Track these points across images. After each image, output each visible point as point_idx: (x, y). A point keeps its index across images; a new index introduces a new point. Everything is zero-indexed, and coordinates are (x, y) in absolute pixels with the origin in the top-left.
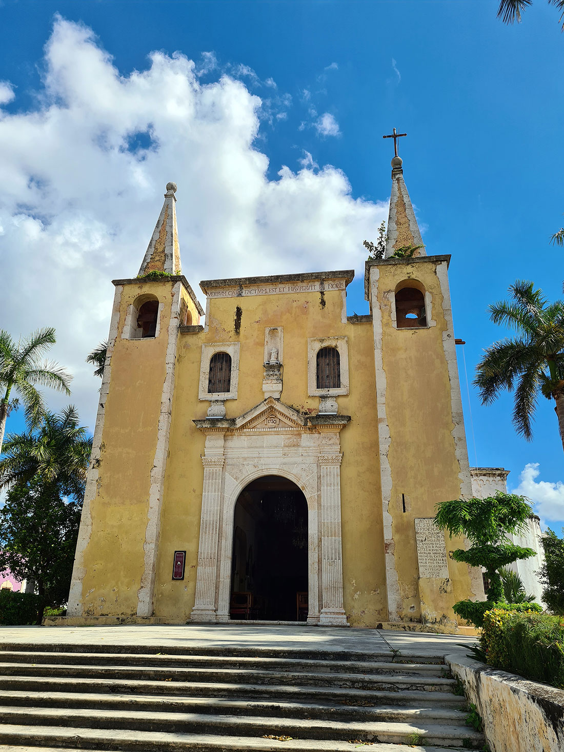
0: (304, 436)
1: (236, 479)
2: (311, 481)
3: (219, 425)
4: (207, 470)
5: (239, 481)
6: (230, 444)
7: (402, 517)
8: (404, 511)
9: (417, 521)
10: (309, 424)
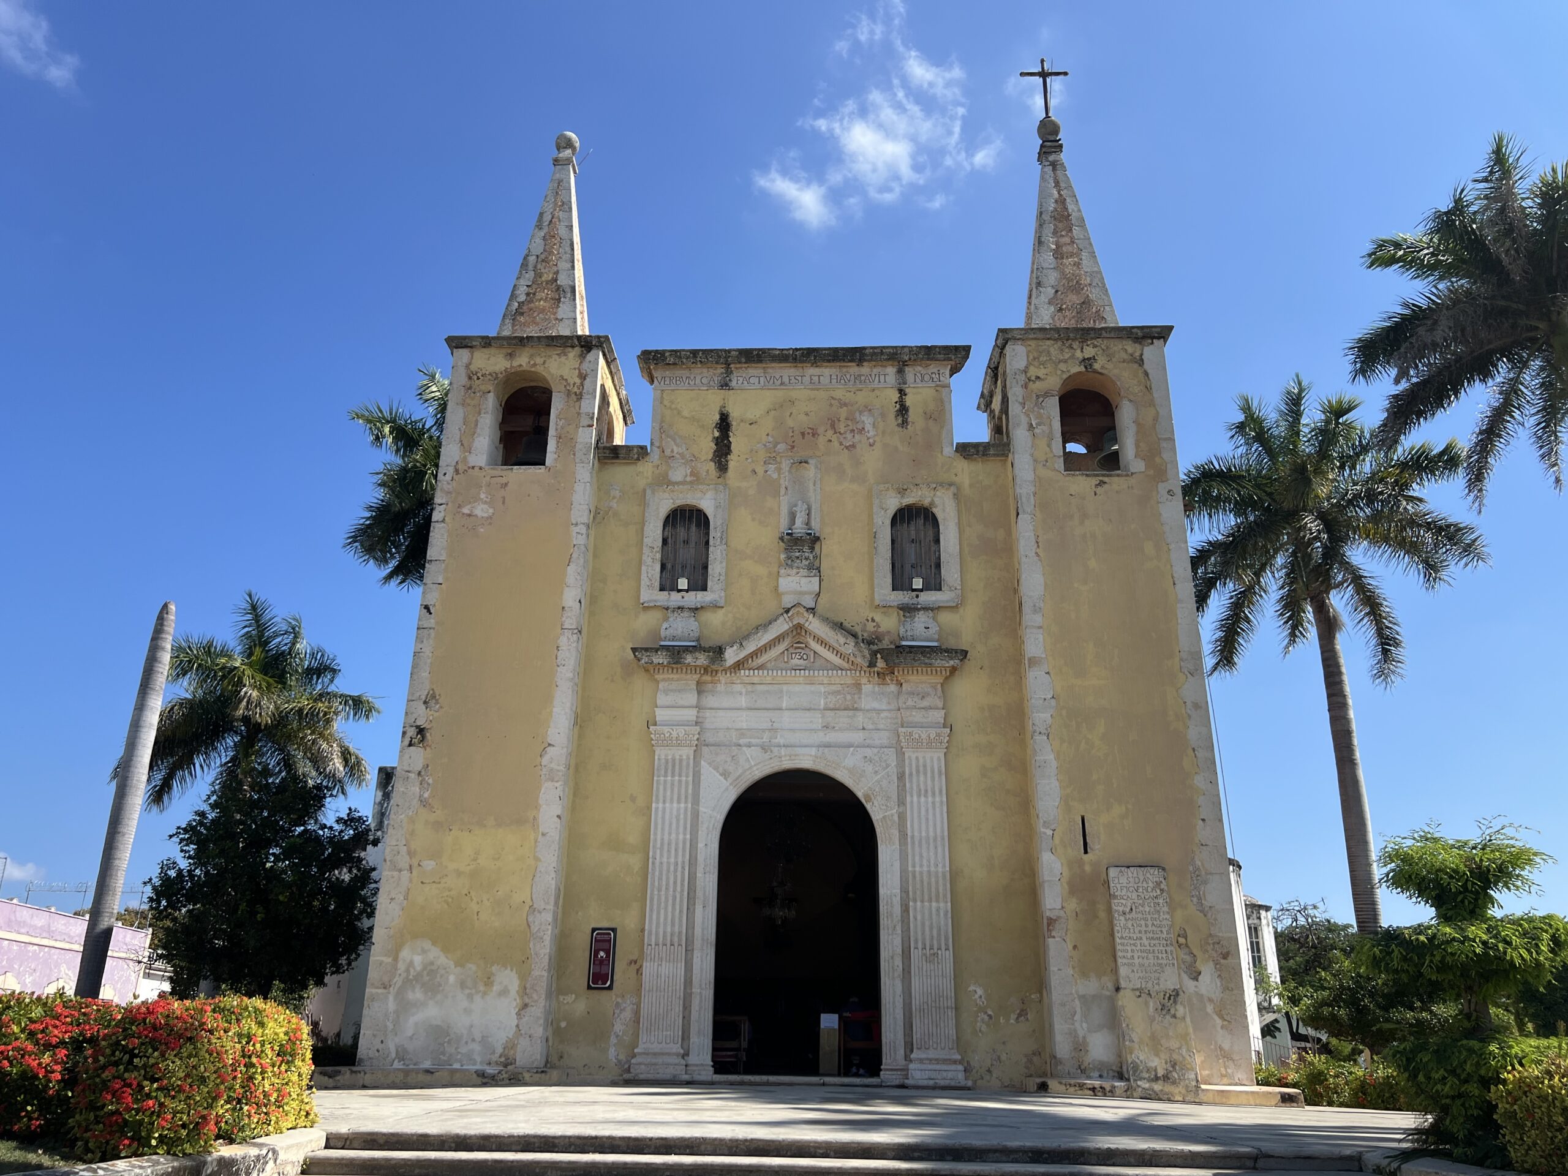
0: (867, 688)
1: (725, 774)
2: (884, 783)
3: (689, 659)
4: (661, 753)
5: (730, 780)
6: (710, 701)
7: (1081, 863)
8: (1086, 852)
9: (1113, 872)
10: (881, 664)
